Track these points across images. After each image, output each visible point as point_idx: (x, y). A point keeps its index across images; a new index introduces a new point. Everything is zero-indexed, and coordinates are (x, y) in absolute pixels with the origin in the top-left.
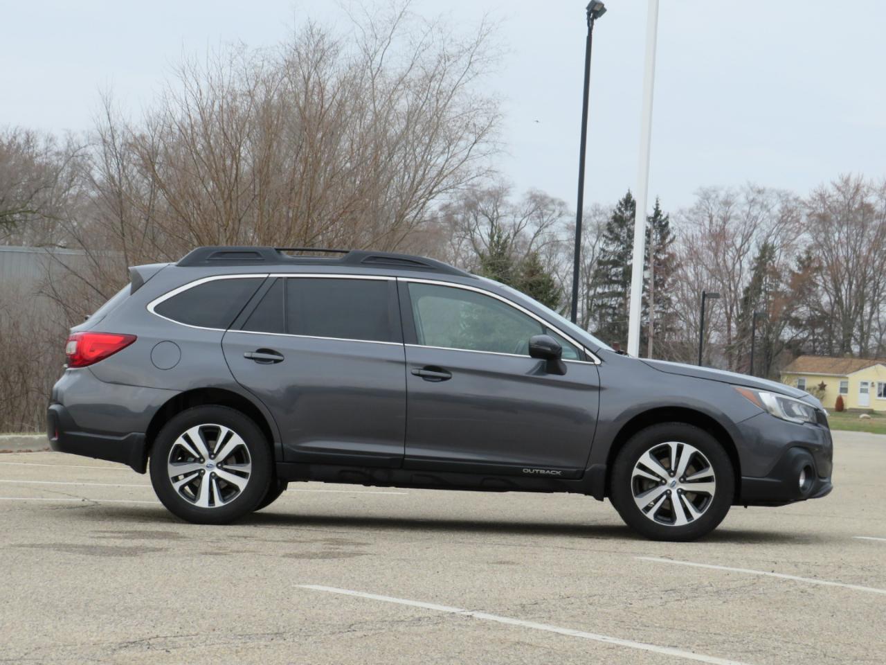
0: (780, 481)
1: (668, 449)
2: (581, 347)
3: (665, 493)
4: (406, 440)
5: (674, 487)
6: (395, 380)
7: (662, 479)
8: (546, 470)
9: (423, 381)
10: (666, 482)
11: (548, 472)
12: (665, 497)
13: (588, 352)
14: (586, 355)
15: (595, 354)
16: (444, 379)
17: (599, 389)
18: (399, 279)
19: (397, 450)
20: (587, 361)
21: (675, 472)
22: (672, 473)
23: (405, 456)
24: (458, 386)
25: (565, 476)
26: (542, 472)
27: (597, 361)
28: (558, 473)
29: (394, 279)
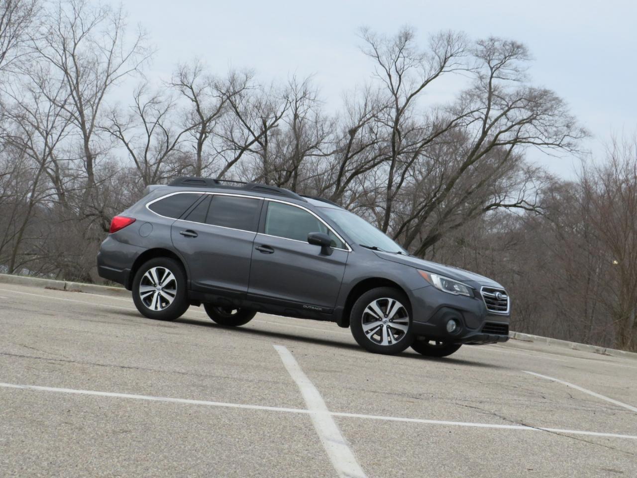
0: (434, 325)
1: (387, 302)
2: (344, 242)
3: (380, 326)
4: (249, 284)
5: (386, 324)
6: (246, 251)
7: (380, 317)
8: (315, 307)
9: (260, 253)
10: (382, 319)
11: (316, 308)
12: (379, 328)
13: (347, 245)
14: (345, 246)
15: (350, 246)
16: (270, 253)
17: (345, 264)
18: (266, 199)
19: (244, 289)
20: (345, 249)
21: (388, 315)
22: (386, 316)
23: (247, 293)
24: (277, 257)
25: (324, 311)
26: (313, 308)
27: (350, 250)
28: (320, 309)
29: (263, 199)
